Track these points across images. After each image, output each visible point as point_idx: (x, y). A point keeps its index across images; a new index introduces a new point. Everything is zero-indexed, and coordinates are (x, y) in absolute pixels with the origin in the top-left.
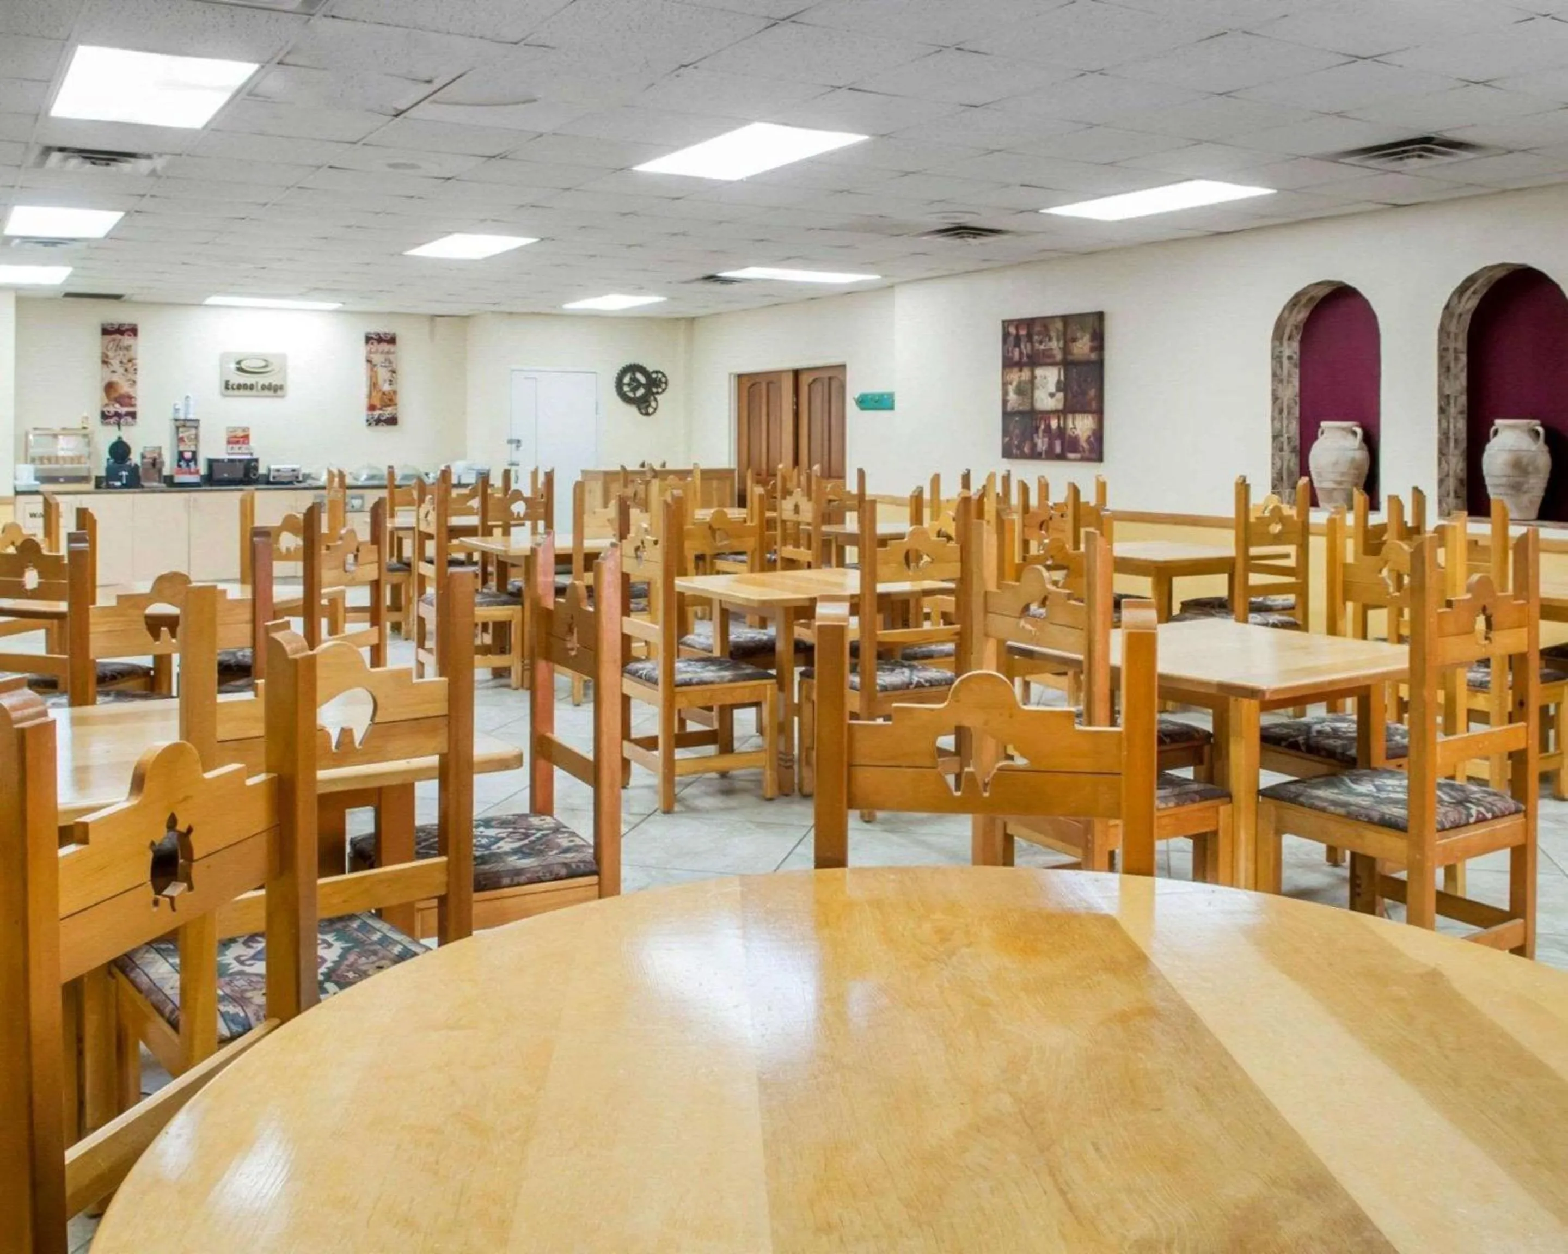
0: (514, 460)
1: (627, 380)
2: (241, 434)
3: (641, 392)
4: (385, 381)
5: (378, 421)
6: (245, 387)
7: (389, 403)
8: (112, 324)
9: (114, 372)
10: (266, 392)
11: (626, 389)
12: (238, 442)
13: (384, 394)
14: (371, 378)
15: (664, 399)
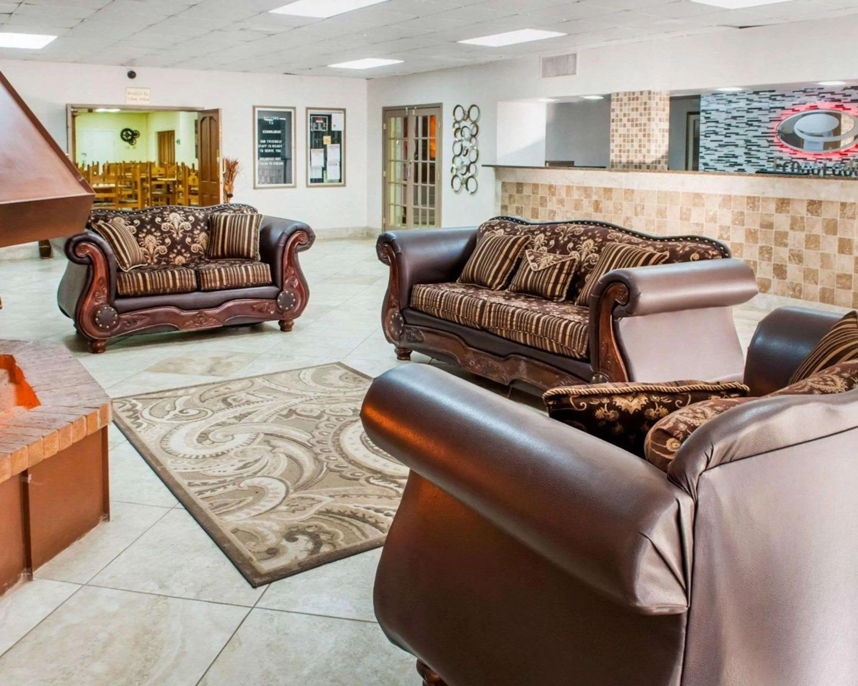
1: (124, 133)
3: (130, 138)
11: (124, 137)
15: (138, 140)
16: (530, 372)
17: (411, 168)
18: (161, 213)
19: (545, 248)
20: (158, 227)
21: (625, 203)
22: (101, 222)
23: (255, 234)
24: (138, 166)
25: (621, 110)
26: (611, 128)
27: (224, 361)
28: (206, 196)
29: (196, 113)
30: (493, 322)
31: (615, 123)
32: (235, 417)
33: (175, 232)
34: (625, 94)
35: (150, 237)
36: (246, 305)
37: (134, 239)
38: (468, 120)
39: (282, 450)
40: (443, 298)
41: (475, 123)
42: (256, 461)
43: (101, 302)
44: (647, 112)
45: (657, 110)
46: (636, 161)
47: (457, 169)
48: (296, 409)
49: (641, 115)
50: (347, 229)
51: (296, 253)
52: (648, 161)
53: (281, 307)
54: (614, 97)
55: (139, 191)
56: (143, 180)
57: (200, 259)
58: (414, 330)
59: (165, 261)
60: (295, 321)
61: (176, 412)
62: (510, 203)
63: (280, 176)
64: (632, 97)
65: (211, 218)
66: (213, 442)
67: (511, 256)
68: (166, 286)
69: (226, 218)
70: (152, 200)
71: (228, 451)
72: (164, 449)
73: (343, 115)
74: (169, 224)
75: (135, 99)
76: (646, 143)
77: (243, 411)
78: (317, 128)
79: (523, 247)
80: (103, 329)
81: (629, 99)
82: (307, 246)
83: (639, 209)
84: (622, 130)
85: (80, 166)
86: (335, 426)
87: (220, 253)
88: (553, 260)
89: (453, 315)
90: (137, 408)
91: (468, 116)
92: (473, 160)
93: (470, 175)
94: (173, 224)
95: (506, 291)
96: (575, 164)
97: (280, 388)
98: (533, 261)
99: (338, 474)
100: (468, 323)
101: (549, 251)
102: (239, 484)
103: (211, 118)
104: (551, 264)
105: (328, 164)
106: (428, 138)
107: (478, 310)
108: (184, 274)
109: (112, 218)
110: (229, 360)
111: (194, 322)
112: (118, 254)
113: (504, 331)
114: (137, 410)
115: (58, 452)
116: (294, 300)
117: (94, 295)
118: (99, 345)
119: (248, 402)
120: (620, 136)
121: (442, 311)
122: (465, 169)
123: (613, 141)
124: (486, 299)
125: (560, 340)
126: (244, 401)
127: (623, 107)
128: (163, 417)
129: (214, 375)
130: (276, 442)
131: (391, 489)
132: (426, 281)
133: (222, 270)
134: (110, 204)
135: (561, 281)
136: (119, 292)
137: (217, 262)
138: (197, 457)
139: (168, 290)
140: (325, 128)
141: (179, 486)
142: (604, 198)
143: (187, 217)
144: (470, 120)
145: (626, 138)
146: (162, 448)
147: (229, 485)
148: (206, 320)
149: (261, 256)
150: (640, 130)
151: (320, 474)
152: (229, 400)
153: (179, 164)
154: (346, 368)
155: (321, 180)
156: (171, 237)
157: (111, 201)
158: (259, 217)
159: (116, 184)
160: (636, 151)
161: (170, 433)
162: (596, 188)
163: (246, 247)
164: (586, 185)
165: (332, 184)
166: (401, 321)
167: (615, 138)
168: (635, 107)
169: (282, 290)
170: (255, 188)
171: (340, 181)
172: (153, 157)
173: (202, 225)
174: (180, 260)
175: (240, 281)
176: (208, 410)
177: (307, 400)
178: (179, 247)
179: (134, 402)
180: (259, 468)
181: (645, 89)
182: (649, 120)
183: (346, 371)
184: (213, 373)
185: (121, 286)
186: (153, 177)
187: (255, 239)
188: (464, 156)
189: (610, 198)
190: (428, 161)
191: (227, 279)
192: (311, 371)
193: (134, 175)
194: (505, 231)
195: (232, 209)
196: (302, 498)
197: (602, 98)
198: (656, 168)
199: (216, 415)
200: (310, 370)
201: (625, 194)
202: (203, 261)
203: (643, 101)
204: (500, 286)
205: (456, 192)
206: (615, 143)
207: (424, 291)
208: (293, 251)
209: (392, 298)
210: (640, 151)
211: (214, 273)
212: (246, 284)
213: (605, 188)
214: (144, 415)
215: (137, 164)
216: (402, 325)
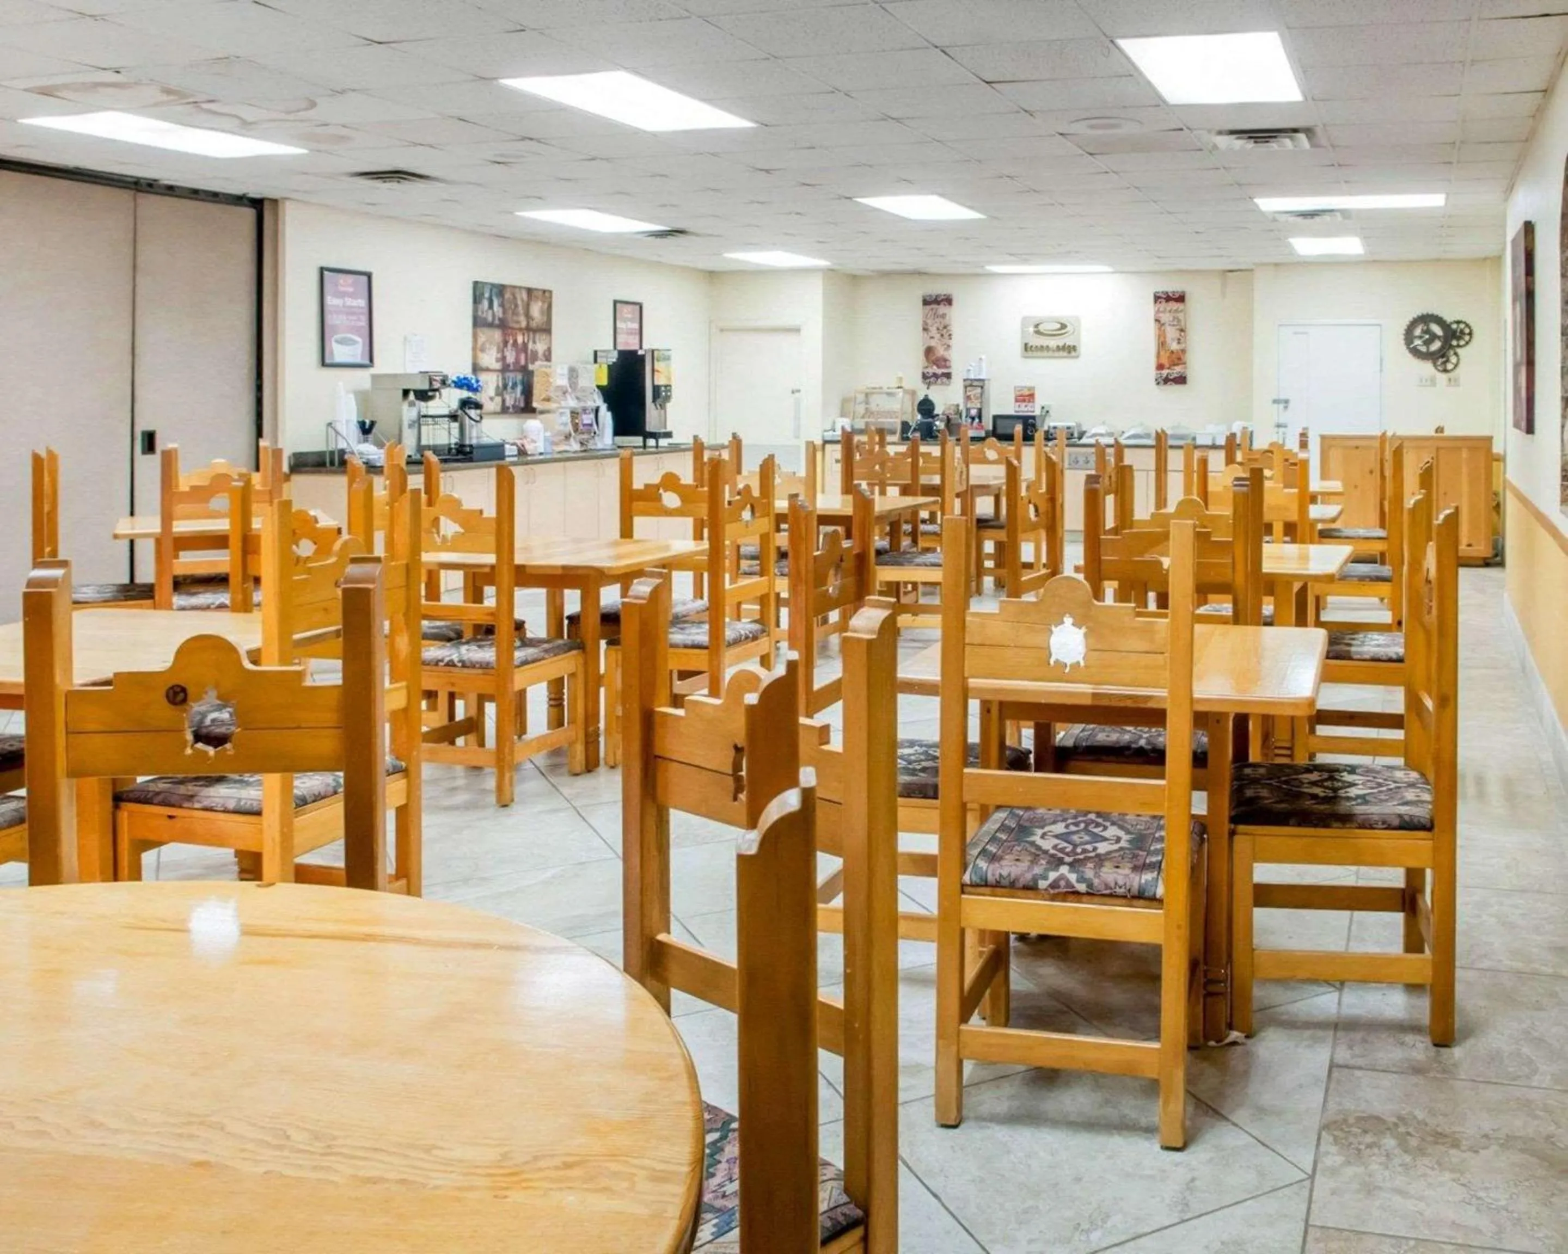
0: (1282, 421)
1: (1418, 332)
2: (1027, 393)
4: (1173, 340)
5: (1166, 381)
6: (1042, 348)
7: (1176, 361)
8: (930, 296)
9: (932, 338)
10: (1061, 353)
11: (1418, 344)
12: (1024, 401)
13: (1172, 352)
14: (1159, 336)
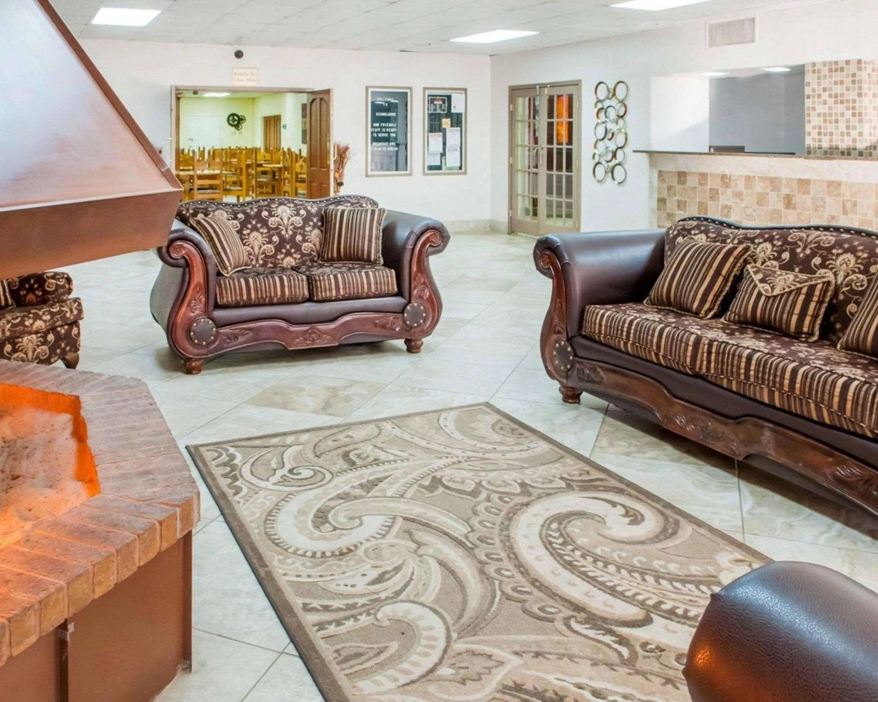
1: (231, 118)
3: (236, 123)
11: (231, 122)
15: (244, 125)
16: (779, 445)
17: (543, 154)
18: (269, 205)
19: (775, 263)
20: (265, 223)
21: (828, 199)
22: (200, 217)
23: (377, 232)
24: (244, 152)
25: (819, 84)
26: (806, 106)
27: (341, 393)
28: (315, 184)
29: (305, 95)
30: (716, 369)
31: (810, 100)
32: (361, 486)
33: (284, 229)
34: (824, 64)
35: (255, 234)
36: (365, 319)
37: (237, 237)
38: (614, 98)
39: (431, 551)
40: (633, 327)
41: (622, 102)
42: (397, 569)
43: (197, 312)
44: (856, 85)
45: (870, 83)
46: (843, 146)
47: (600, 156)
48: (442, 477)
49: (848, 89)
50: (468, 222)
51: (428, 257)
52: (861, 146)
53: (408, 322)
54: (808, 68)
55: (244, 178)
56: (248, 166)
57: (312, 261)
58: (589, 366)
59: (271, 263)
60: (424, 340)
61: (285, 471)
62: (669, 196)
63: (391, 163)
64: (833, 67)
65: (325, 212)
66: (335, 529)
67: (724, 272)
68: (273, 295)
69: (343, 212)
70: (257, 187)
71: (356, 546)
72: (269, 536)
73: (464, 95)
74: (277, 219)
75: (242, 80)
76: (857, 124)
77: (370, 475)
78: (435, 110)
79: (741, 260)
80: (199, 346)
81: (830, 70)
82: (440, 248)
83: (848, 206)
84: (821, 109)
85: (186, 151)
86: (500, 511)
87: (335, 255)
88: (794, 281)
89: (650, 352)
90: (236, 462)
91: (614, 94)
92: (620, 145)
93: (617, 162)
94: (281, 219)
95: (722, 320)
96: (746, 150)
97: (416, 440)
98: (762, 281)
99: (519, 605)
100: (675, 366)
101: (782, 268)
102: (375, 614)
103: (321, 99)
104: (793, 287)
105: (447, 149)
106: (555, 120)
107: (690, 348)
108: (294, 280)
109: (214, 211)
110: (347, 392)
111: (305, 340)
112: (219, 254)
113: (734, 382)
114: (235, 464)
115: (116, 585)
116: (424, 315)
117: (190, 303)
118: (194, 364)
119: (377, 462)
120: (819, 115)
121: (633, 344)
122: (610, 156)
123: (809, 122)
124: (699, 333)
125: (835, 406)
126: (371, 459)
127: (822, 81)
128: (267, 480)
129: (330, 415)
130: (422, 535)
131: (608, 646)
132: (603, 302)
133: (339, 276)
134: (214, 191)
135: (811, 311)
136: (218, 300)
137: (331, 265)
138: (314, 554)
139: (275, 300)
140: (444, 110)
141: (290, 610)
142: (799, 190)
143: (298, 211)
144: (617, 98)
145: (828, 118)
146: (266, 533)
147: (360, 614)
148: (320, 337)
149: (384, 259)
150: (848, 108)
151: (492, 603)
152: (352, 456)
153: (286, 150)
154: (499, 412)
155: (439, 168)
156: (279, 235)
157: (215, 189)
158: (382, 211)
159: (221, 170)
160: (842, 134)
161: (277, 507)
162: (786, 179)
163: (366, 248)
164: (772, 175)
165: (451, 172)
166: (570, 352)
167: (811, 118)
168: (839, 79)
169: (409, 302)
170: (367, 176)
171: (460, 168)
172: (258, 142)
173: (315, 220)
174: (289, 261)
175: (360, 291)
176: (325, 472)
177: (454, 463)
178: (288, 247)
179: (232, 450)
180: (402, 584)
181: (854, 56)
182: (860, 95)
183: (501, 418)
184: (329, 411)
185: (221, 294)
186: (258, 162)
187: (377, 238)
188: (610, 140)
189: (807, 192)
190: (555, 146)
191: (345, 288)
192: (452, 415)
193: (240, 161)
194: (708, 237)
195: (349, 202)
196: (474, 654)
197: (789, 70)
198: (871, 154)
199: (336, 481)
200: (452, 413)
201: (828, 187)
202: (315, 264)
203: (851, 72)
204: (712, 313)
205: (599, 181)
206: (812, 124)
207: (603, 316)
208: (424, 254)
209: (556, 321)
210: (848, 134)
211: (329, 280)
212: (367, 294)
213: (800, 180)
214: (243, 474)
215: (243, 150)
216: (571, 358)
